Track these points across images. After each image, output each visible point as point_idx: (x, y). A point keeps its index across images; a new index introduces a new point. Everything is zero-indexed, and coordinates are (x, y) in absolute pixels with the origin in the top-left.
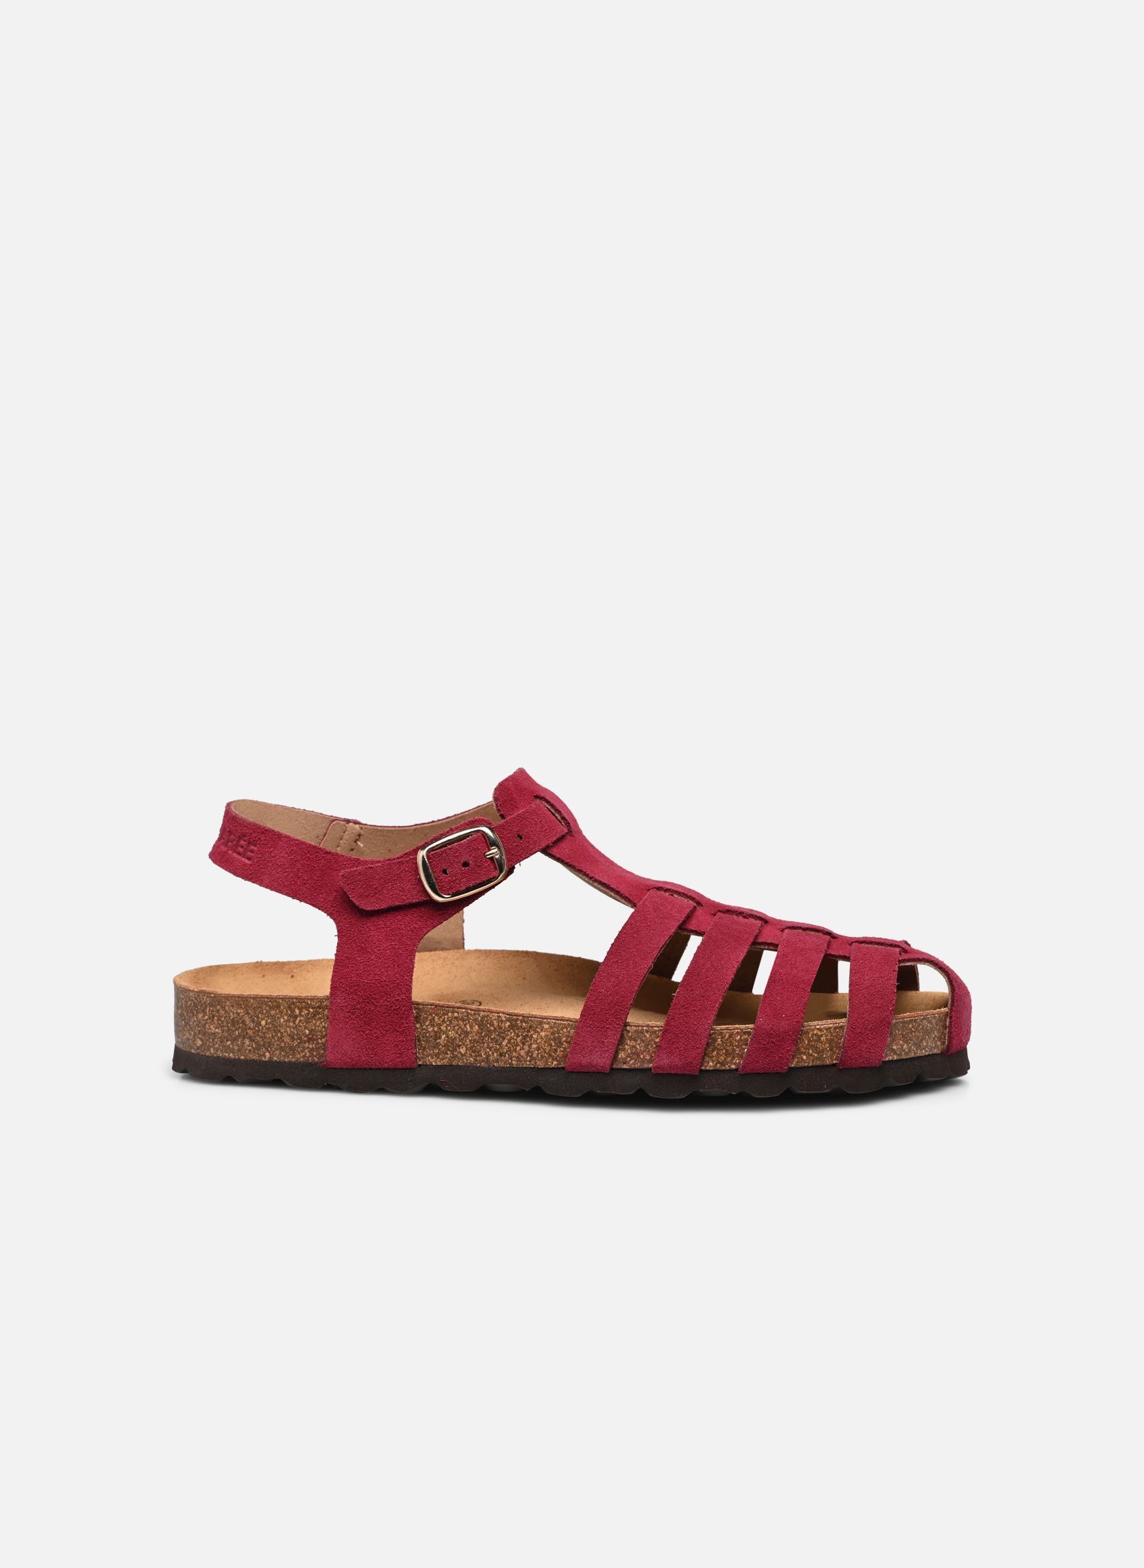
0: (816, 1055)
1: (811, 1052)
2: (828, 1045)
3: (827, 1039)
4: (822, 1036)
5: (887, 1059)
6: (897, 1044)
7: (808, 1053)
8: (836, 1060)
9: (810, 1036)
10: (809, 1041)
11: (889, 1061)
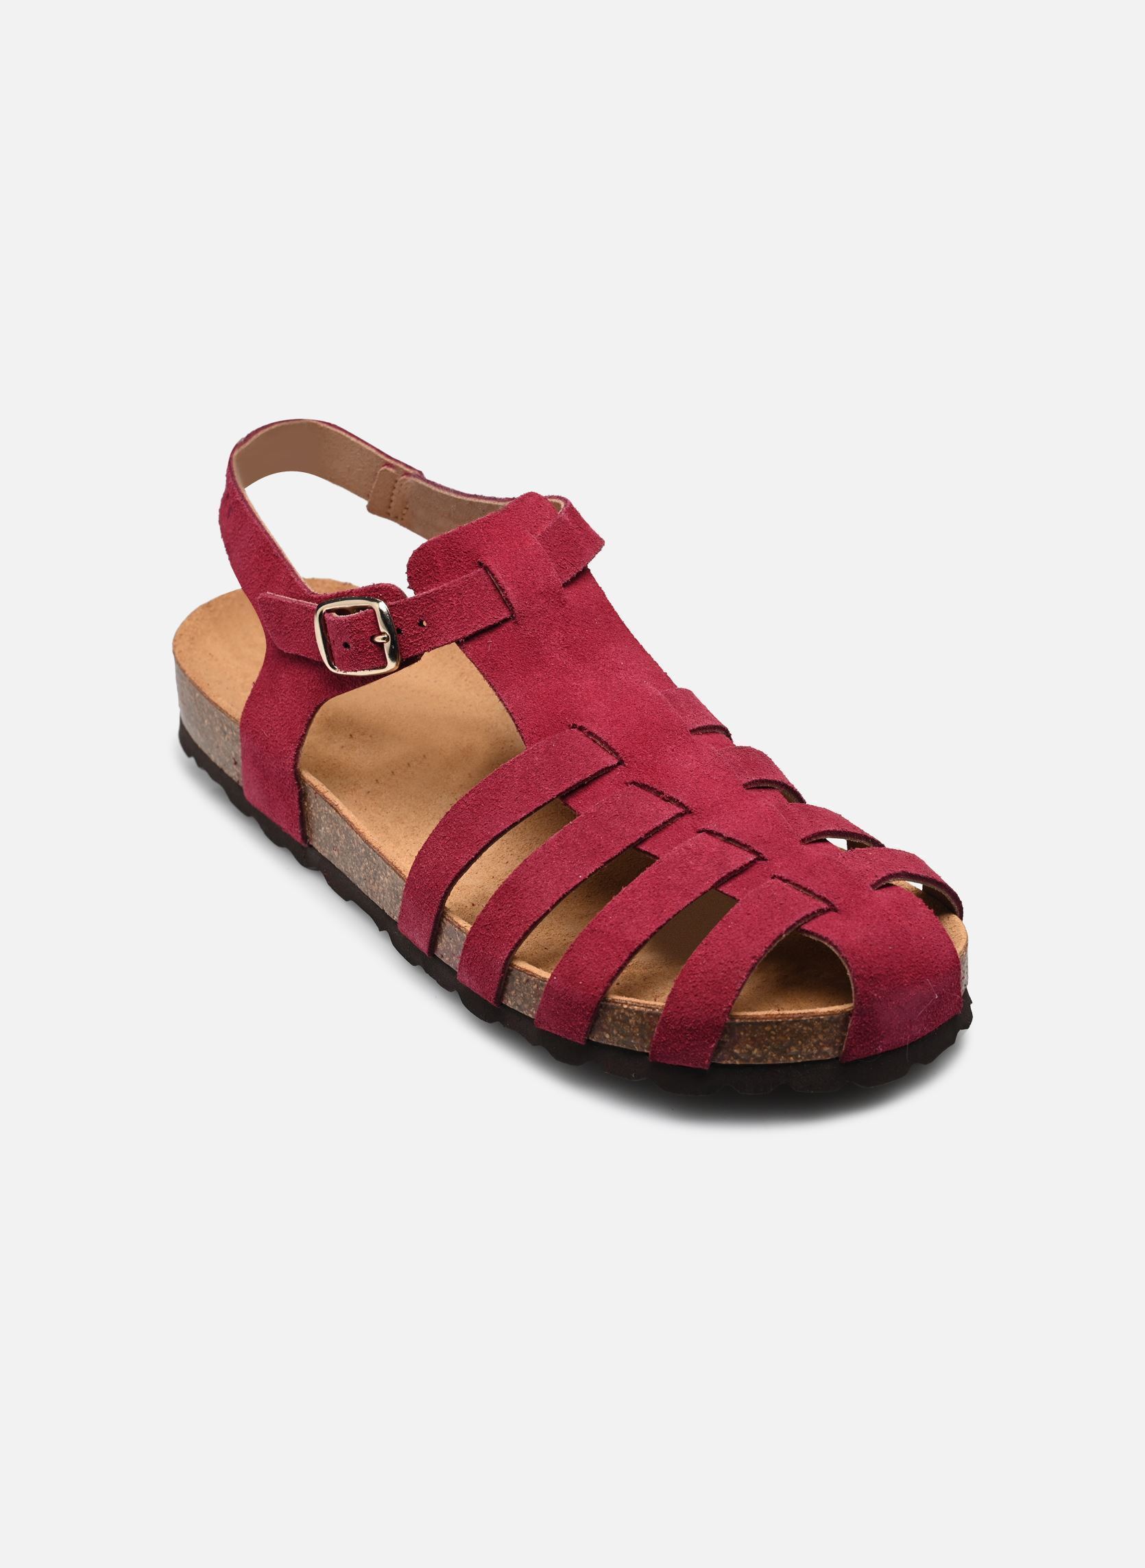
0: (622, 1037)
1: (615, 1032)
2: (638, 1030)
3: (636, 1023)
4: (631, 1018)
5: (724, 1062)
6: (740, 1048)
7: (612, 1033)
8: (647, 1049)
9: (615, 1013)
10: (614, 1019)
11: (727, 1065)
